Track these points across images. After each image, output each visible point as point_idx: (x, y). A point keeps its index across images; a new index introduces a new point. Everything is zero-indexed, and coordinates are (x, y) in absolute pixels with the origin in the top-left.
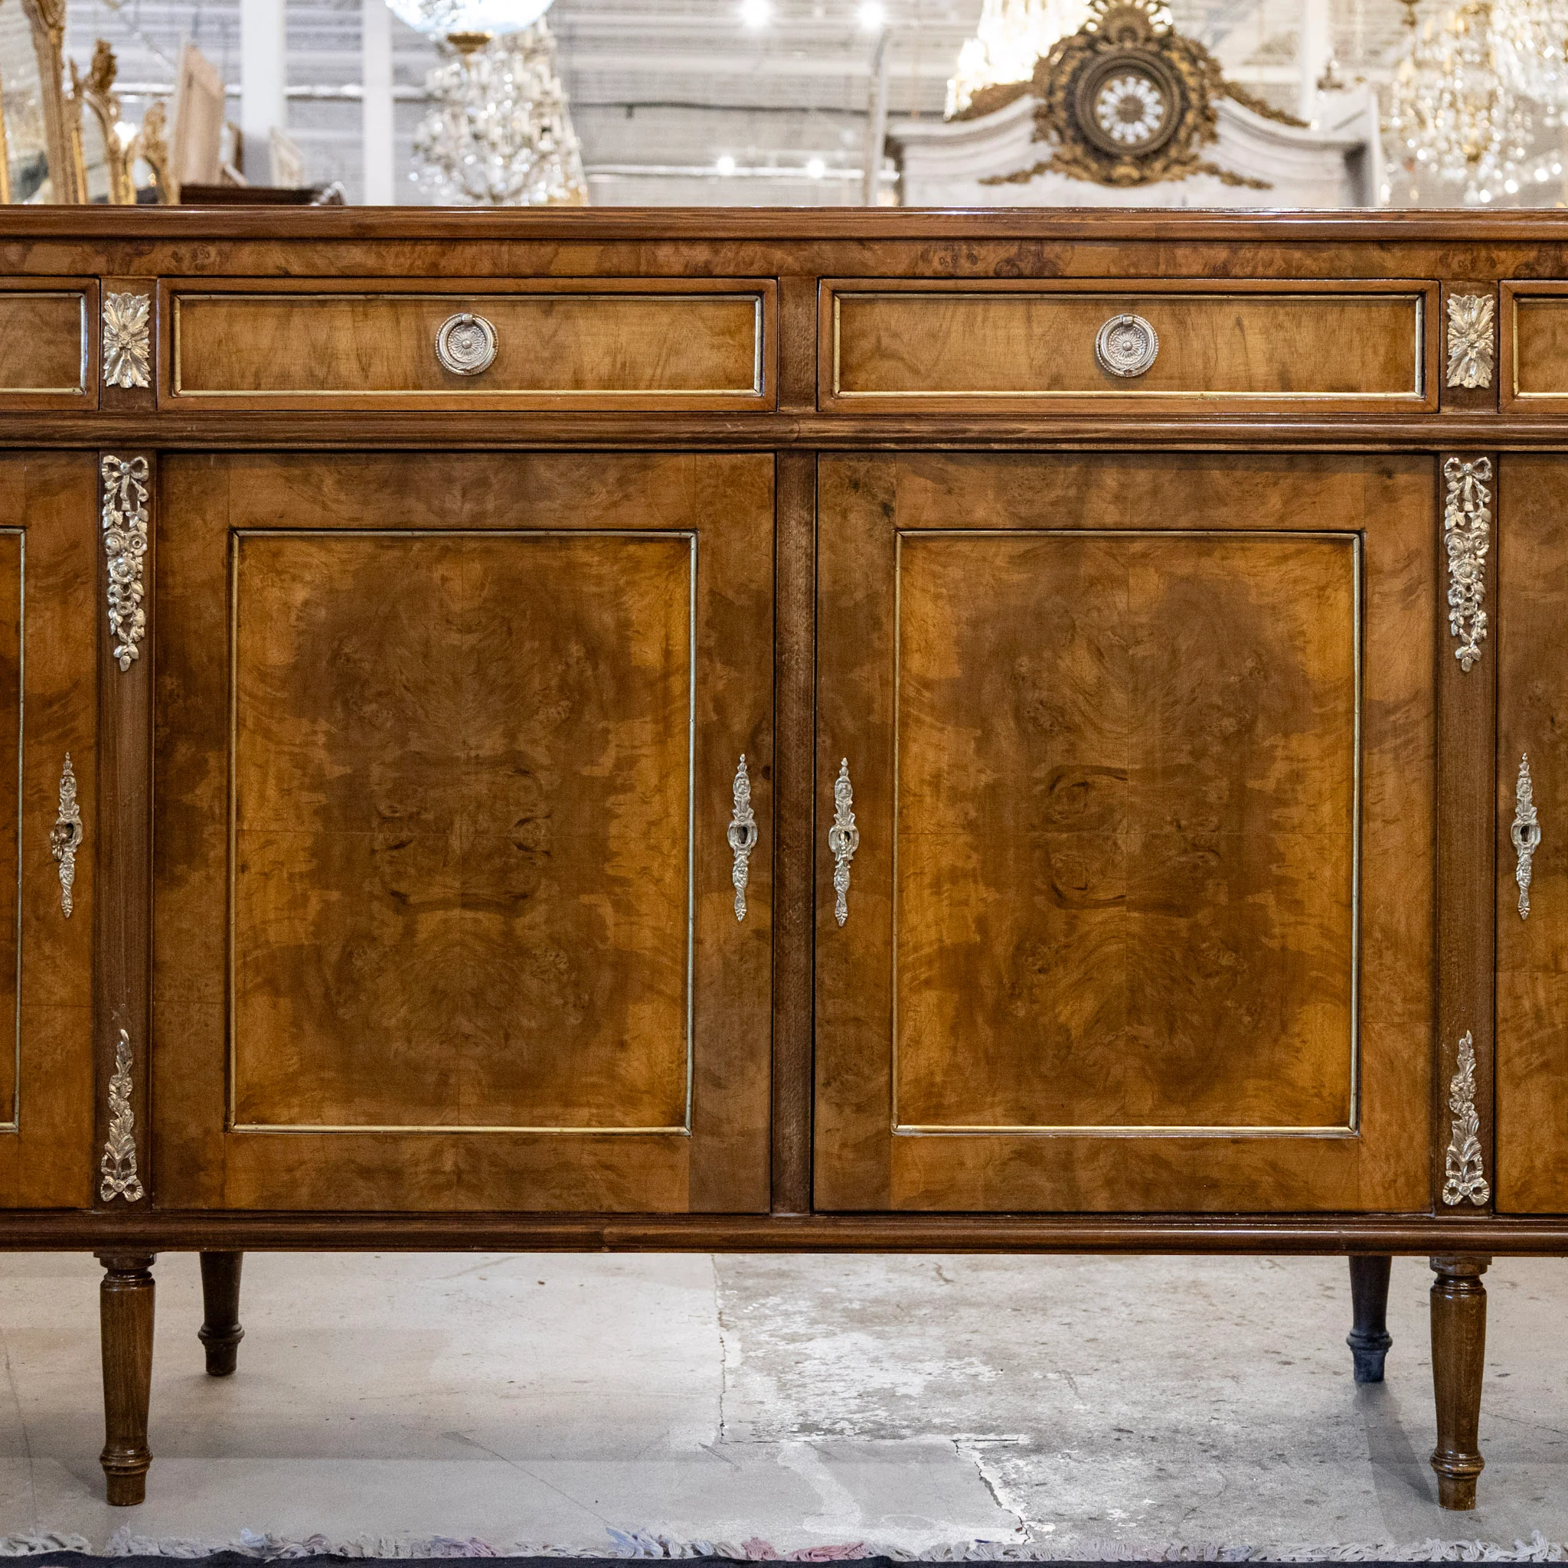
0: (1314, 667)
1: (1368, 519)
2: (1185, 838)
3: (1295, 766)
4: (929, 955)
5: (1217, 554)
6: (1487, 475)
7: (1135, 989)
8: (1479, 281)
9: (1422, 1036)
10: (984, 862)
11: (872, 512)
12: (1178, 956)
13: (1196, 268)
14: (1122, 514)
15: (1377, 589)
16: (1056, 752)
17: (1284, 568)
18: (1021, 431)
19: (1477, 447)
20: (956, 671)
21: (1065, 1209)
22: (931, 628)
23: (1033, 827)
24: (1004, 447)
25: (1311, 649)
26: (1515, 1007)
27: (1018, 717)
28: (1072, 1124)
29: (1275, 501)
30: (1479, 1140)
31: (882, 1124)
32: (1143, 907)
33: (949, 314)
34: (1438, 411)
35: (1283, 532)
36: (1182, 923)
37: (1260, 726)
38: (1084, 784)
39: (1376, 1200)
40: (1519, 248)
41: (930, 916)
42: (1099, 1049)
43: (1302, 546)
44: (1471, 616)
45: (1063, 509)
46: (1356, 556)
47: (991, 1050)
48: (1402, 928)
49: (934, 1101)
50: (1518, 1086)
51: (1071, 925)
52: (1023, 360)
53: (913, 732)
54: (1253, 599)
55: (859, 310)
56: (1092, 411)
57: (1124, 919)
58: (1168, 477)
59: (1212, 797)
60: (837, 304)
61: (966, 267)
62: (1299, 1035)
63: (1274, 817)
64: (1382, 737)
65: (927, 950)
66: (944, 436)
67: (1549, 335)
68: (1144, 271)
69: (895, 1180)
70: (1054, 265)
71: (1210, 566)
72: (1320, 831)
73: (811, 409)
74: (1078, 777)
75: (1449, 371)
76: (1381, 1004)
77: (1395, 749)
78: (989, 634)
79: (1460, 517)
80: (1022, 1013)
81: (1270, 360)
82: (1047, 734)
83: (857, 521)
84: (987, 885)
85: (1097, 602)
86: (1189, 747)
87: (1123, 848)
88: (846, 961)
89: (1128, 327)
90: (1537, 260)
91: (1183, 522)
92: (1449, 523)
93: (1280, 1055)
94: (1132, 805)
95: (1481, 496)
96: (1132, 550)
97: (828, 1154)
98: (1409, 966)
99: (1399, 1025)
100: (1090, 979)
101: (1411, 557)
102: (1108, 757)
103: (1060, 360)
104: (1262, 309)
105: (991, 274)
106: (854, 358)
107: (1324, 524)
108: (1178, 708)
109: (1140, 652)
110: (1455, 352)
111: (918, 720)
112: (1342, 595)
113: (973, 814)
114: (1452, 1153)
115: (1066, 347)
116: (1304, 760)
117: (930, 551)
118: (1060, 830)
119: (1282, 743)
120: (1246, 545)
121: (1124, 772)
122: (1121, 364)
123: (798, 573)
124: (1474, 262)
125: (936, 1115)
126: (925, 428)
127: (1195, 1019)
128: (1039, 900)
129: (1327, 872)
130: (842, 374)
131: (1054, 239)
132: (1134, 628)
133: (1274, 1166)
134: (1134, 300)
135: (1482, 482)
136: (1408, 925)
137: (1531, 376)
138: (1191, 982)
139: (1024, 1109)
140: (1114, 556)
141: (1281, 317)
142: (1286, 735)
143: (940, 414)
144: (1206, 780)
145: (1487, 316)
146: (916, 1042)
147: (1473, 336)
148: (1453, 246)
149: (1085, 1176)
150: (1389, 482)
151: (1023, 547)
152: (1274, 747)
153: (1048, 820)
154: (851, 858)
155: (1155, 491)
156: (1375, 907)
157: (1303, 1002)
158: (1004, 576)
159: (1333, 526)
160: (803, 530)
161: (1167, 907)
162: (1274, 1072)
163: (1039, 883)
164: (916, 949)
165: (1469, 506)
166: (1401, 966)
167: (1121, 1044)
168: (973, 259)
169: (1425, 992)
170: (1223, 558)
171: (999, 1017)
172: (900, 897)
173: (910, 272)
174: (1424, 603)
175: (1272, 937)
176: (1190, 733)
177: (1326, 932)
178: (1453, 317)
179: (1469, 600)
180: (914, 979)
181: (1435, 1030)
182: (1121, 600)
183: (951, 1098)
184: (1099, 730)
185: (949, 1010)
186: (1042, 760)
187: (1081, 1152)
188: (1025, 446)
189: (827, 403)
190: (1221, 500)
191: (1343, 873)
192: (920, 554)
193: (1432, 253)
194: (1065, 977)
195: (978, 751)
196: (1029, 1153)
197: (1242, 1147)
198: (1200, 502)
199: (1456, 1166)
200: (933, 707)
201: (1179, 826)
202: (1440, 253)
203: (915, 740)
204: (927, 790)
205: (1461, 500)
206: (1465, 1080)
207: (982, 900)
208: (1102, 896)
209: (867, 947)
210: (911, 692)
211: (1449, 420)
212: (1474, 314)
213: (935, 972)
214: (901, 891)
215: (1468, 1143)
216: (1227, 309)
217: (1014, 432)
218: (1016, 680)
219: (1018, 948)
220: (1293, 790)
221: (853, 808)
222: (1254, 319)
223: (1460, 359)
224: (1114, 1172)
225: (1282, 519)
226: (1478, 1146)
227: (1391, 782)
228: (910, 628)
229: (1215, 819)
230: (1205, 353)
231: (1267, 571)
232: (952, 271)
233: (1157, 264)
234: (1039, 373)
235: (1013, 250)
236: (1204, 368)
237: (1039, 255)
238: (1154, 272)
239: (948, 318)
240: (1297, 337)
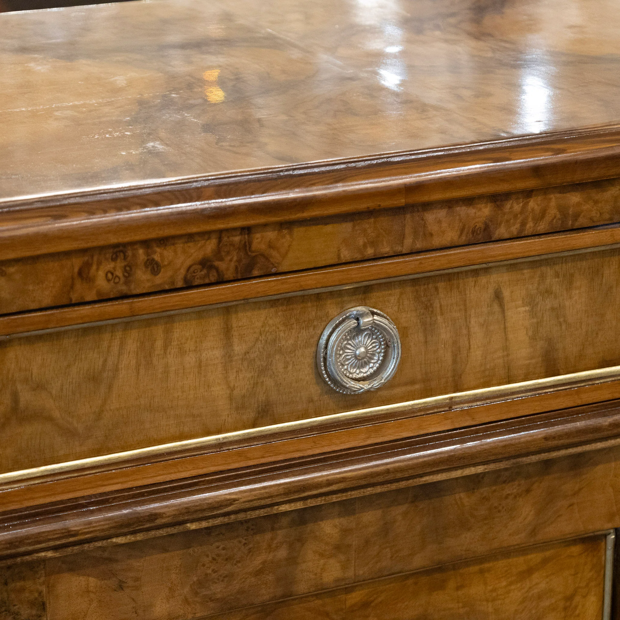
5: (452, 584)
13: (451, 237)
14: (345, 567)
17: (527, 584)
18: (230, 503)
29: (526, 513)
33: (116, 343)
43: (548, 554)
45: (270, 577)
52: (219, 392)
58: (402, 508)
61: (143, 280)
68: (386, 249)
70: (267, 258)
71: (443, 601)
81: (534, 338)
96: (349, 603)
103: (268, 383)
104: (528, 273)
105: (180, 284)
115: (278, 363)
120: (487, 565)
140: (328, 615)
155: (385, 531)
168: (154, 267)
170: (458, 588)
188: (233, 518)
190: (464, 524)
216: (483, 280)
217: (220, 507)
222: (518, 289)
225: (533, 532)
230: (455, 343)
231: (508, 592)
232: (123, 288)
233: (402, 237)
234: (240, 408)
235: (210, 246)
236: (455, 362)
237: (246, 247)
238: (398, 249)
239: (115, 349)
240: (567, 303)
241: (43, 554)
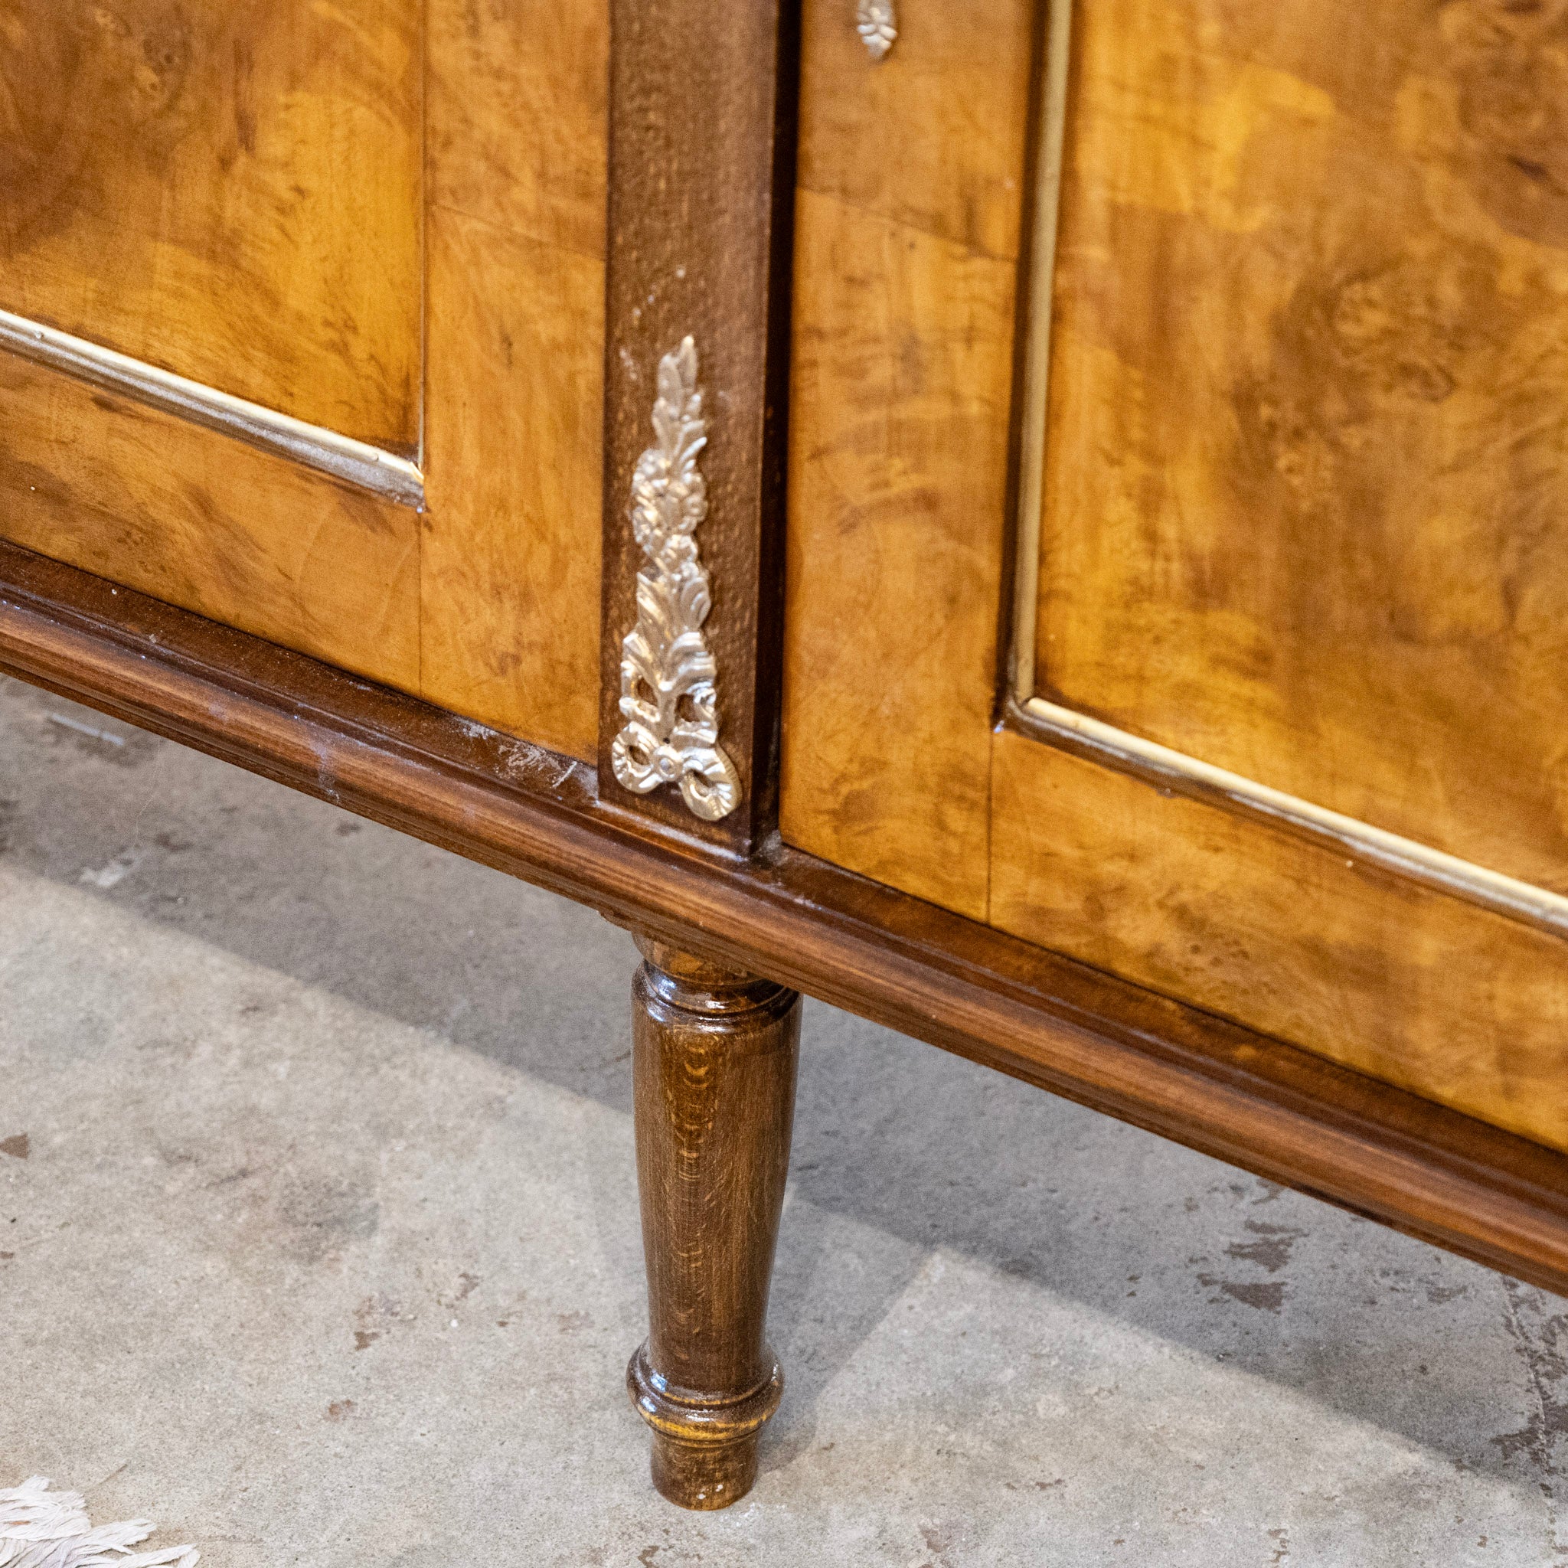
9: (587, 295)
26: (847, 305)
39: (465, 690)
50: (848, 527)
62: (285, 165)
76: (480, 168)
93: (237, 205)
98: (555, 84)
99: (530, 244)
114: (638, 654)
133: (204, 502)
157: (293, 80)
162: (222, 246)
166: (532, 77)
181: (612, 299)
197: (122, 424)
199: (644, 689)
206: (671, 474)
215: (679, 643)
226: (710, 663)
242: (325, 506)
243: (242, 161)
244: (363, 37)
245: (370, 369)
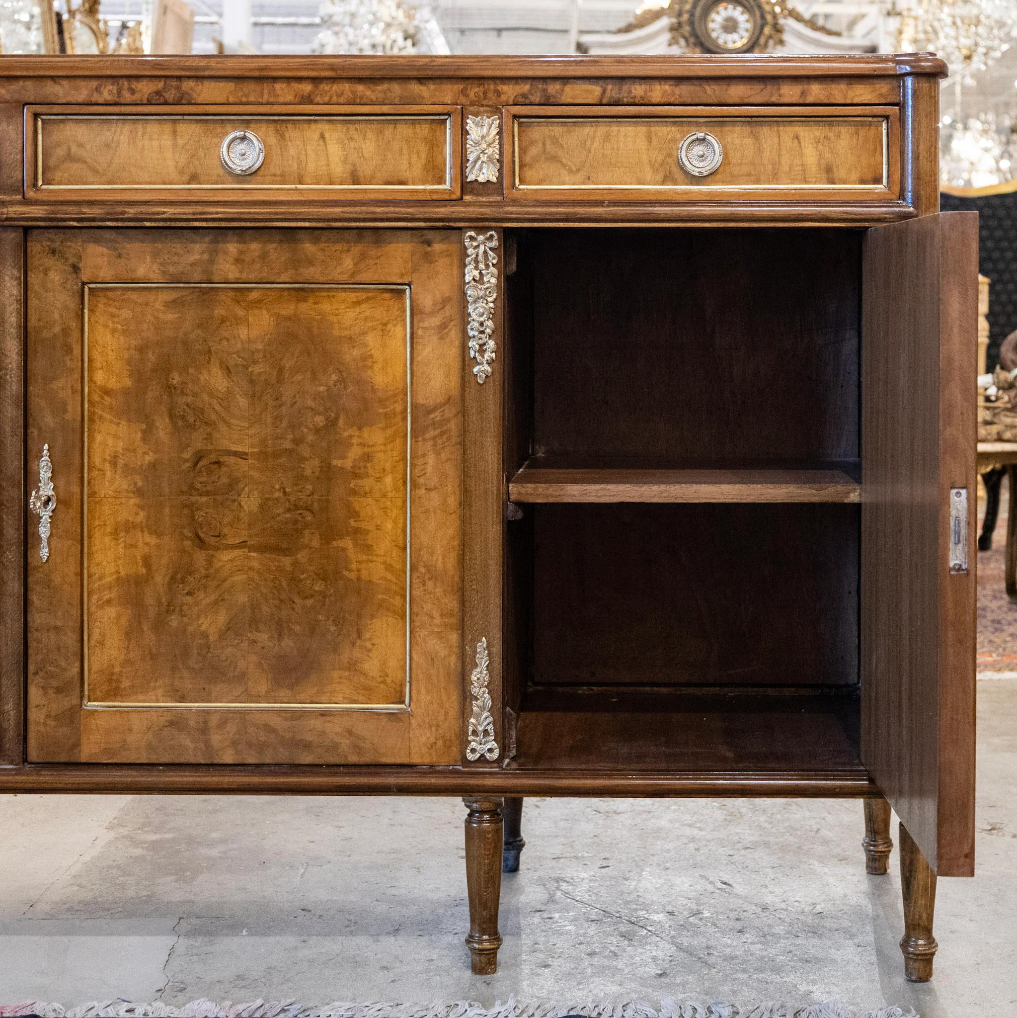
0: (380, 379)
1: (414, 275)
2: (289, 501)
3: (366, 450)
4: (111, 582)
5: (311, 300)
6: (494, 243)
7: (255, 607)
8: (488, 106)
9: (454, 640)
10: (148, 518)
11: (65, 271)
12: (284, 583)
13: (290, 98)
14: (241, 272)
15: (421, 325)
16: (198, 441)
17: (357, 310)
18: (164, 213)
19: (487, 224)
20: (128, 382)
21: (203, 762)
22: (110, 353)
23: (182, 493)
24: (153, 224)
25: (376, 368)
27: (171, 416)
28: (210, 702)
29: (348, 262)
30: (492, 715)
31: (75, 701)
32: (260, 549)
33: (118, 129)
34: (461, 199)
35: (352, 284)
36: (287, 561)
37: (341, 423)
38: (218, 463)
39: (422, 757)
40: (517, 83)
41: (111, 555)
42: (230, 649)
43: (370, 295)
44: (484, 344)
45: (199, 269)
46: (408, 301)
47: (154, 650)
48: (440, 564)
49: (114, 685)
51: (210, 563)
52: (171, 163)
53: (98, 425)
54: (336, 332)
55: (55, 127)
56: (216, 199)
57: (249, 558)
58: (274, 245)
59: (308, 472)
60: (40, 123)
61: (127, 97)
62: (370, 639)
63: (352, 486)
64: (425, 429)
65: (108, 579)
66: (110, 217)
67: (540, 145)
68: (252, 99)
69: (84, 740)
70: (189, 95)
71: (305, 309)
72: (384, 496)
73: (19, 197)
74: (213, 457)
75: (467, 170)
76: (425, 618)
77: (435, 437)
78: (151, 357)
79: (476, 273)
80: (174, 624)
81: (345, 162)
82: (192, 427)
83: (55, 277)
84: (150, 533)
85: (226, 334)
86: (291, 436)
87: (246, 508)
88: (49, 587)
89: (244, 138)
90: (530, 91)
91: (284, 277)
92: (468, 278)
93: (357, 654)
94: (251, 477)
95: (490, 258)
96: (251, 298)
97: (38, 723)
98: (444, 591)
99: (439, 633)
100: (223, 600)
101: (445, 301)
102: (234, 443)
103: (196, 162)
104: (339, 126)
105: (145, 102)
106: (52, 162)
107: (383, 280)
108: (284, 408)
109: (257, 369)
110: (471, 157)
111: (101, 417)
112: (399, 328)
113: (140, 484)
114: (473, 724)
115: (201, 153)
116: (372, 446)
117: (109, 299)
118: (201, 495)
119: (357, 433)
120: (331, 294)
121: (246, 454)
122: (239, 165)
123: (11, 314)
124: (485, 93)
125: (115, 695)
126: (96, 211)
127: (297, 628)
128: (187, 543)
129: (389, 525)
130: (43, 173)
131: (189, 77)
132: (253, 353)
133: (350, 732)
134: (246, 120)
135: (491, 249)
136: (444, 562)
137: (529, 174)
138: (294, 602)
139: (177, 691)
140: (238, 302)
141: (352, 132)
142: (360, 428)
143: (108, 201)
144: (303, 459)
145: (494, 131)
146: (101, 643)
147: (484, 146)
148: (471, 81)
149: (216, 739)
150: (429, 249)
151: (173, 295)
152: (351, 436)
153: (192, 487)
154: (51, 514)
155: (264, 256)
156: (420, 550)
157: (372, 617)
158: (161, 316)
159: (390, 280)
160: (14, 283)
161: (276, 549)
162: (352, 666)
163: (186, 532)
164: (100, 579)
165: (482, 266)
166: (439, 591)
167: (245, 645)
168: (132, 91)
169: (456, 610)
170: (315, 303)
171: (159, 626)
172: (89, 543)
173: (87, 100)
174: (454, 334)
175: (350, 570)
176: (292, 427)
177: (389, 567)
178: (470, 132)
179: (482, 332)
180: (99, 599)
181: (463, 636)
182: (243, 333)
183: (126, 683)
184: (229, 425)
185: (124, 621)
186: (188, 446)
187: (214, 721)
188: (168, 224)
189: (31, 194)
190: (310, 262)
191: (400, 525)
192: (102, 300)
193: (456, 87)
194: (205, 599)
195: (144, 439)
196: (177, 722)
197: (328, 718)
198: (295, 263)
199: (475, 733)
200: (111, 408)
201: (285, 493)
202: (461, 87)
203: (99, 432)
204: (107, 466)
205: (476, 261)
206: (481, 673)
207: (147, 544)
208: (231, 541)
209: (63, 577)
210: (96, 398)
211: (469, 204)
212: (485, 129)
213: (113, 595)
214: (90, 537)
215: (484, 716)
216: (313, 126)
217: (158, 213)
218: (169, 388)
219: (173, 579)
220: (365, 467)
221: (52, 479)
222: (334, 134)
223: (475, 162)
224: (237, 736)
225: (353, 275)
226: (492, 719)
227: (431, 461)
228: (95, 352)
229: (310, 487)
230: (298, 158)
231: (346, 312)
232: (117, 100)
233: (262, 95)
234: (182, 173)
235: (160, 85)
236: (298, 168)
237: (178, 88)
238: (260, 100)
239: (118, 133)
240: (364, 146)
241: (72, 223)
242: (384, 720)
243: (358, 642)
244: (391, 600)
245: (393, 685)
